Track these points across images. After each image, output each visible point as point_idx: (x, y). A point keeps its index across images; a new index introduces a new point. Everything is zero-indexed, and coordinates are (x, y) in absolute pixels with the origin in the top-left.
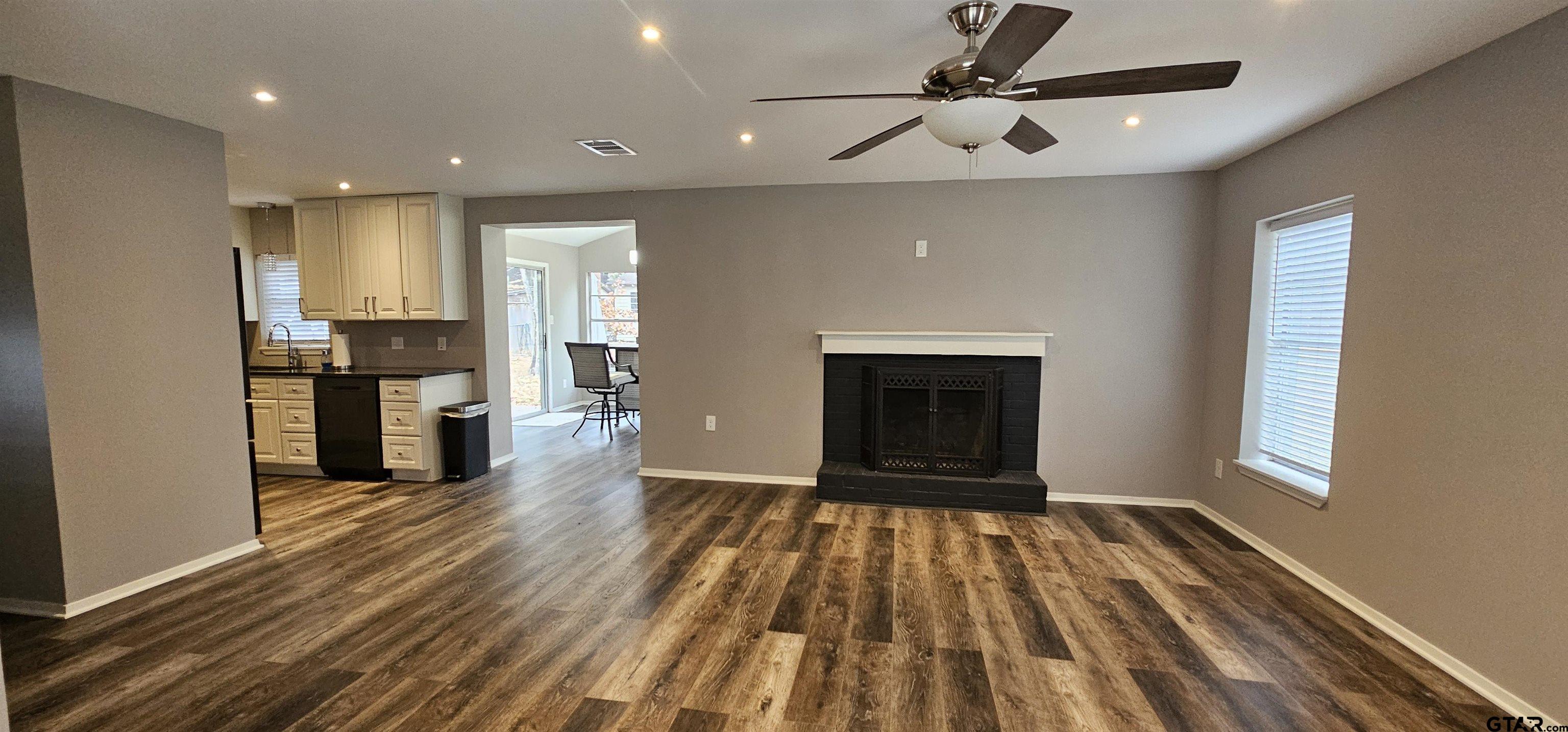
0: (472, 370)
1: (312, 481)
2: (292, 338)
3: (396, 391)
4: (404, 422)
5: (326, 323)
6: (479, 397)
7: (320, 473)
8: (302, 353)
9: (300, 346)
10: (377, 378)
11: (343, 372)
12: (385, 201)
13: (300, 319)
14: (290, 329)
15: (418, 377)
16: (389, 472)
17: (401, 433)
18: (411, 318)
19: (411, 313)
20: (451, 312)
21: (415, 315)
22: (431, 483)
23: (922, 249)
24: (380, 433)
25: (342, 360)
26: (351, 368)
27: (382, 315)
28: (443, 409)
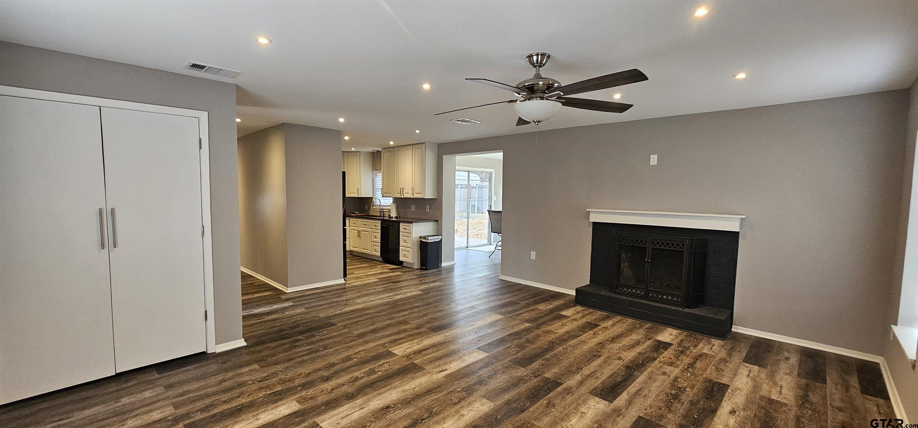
0: (437, 221)
1: (378, 262)
2: (381, 204)
3: (405, 228)
4: (406, 242)
5: (392, 198)
6: (439, 233)
7: (381, 260)
8: (384, 210)
9: (384, 208)
10: (399, 222)
11: (394, 219)
12: (408, 147)
13: (381, 196)
14: (380, 200)
15: (412, 222)
16: (402, 262)
17: (407, 246)
18: (415, 197)
19: (415, 195)
20: (429, 194)
21: (416, 196)
22: (415, 269)
23: (654, 160)
24: (399, 246)
25: (394, 214)
26: (396, 217)
27: (406, 196)
28: (420, 237)
